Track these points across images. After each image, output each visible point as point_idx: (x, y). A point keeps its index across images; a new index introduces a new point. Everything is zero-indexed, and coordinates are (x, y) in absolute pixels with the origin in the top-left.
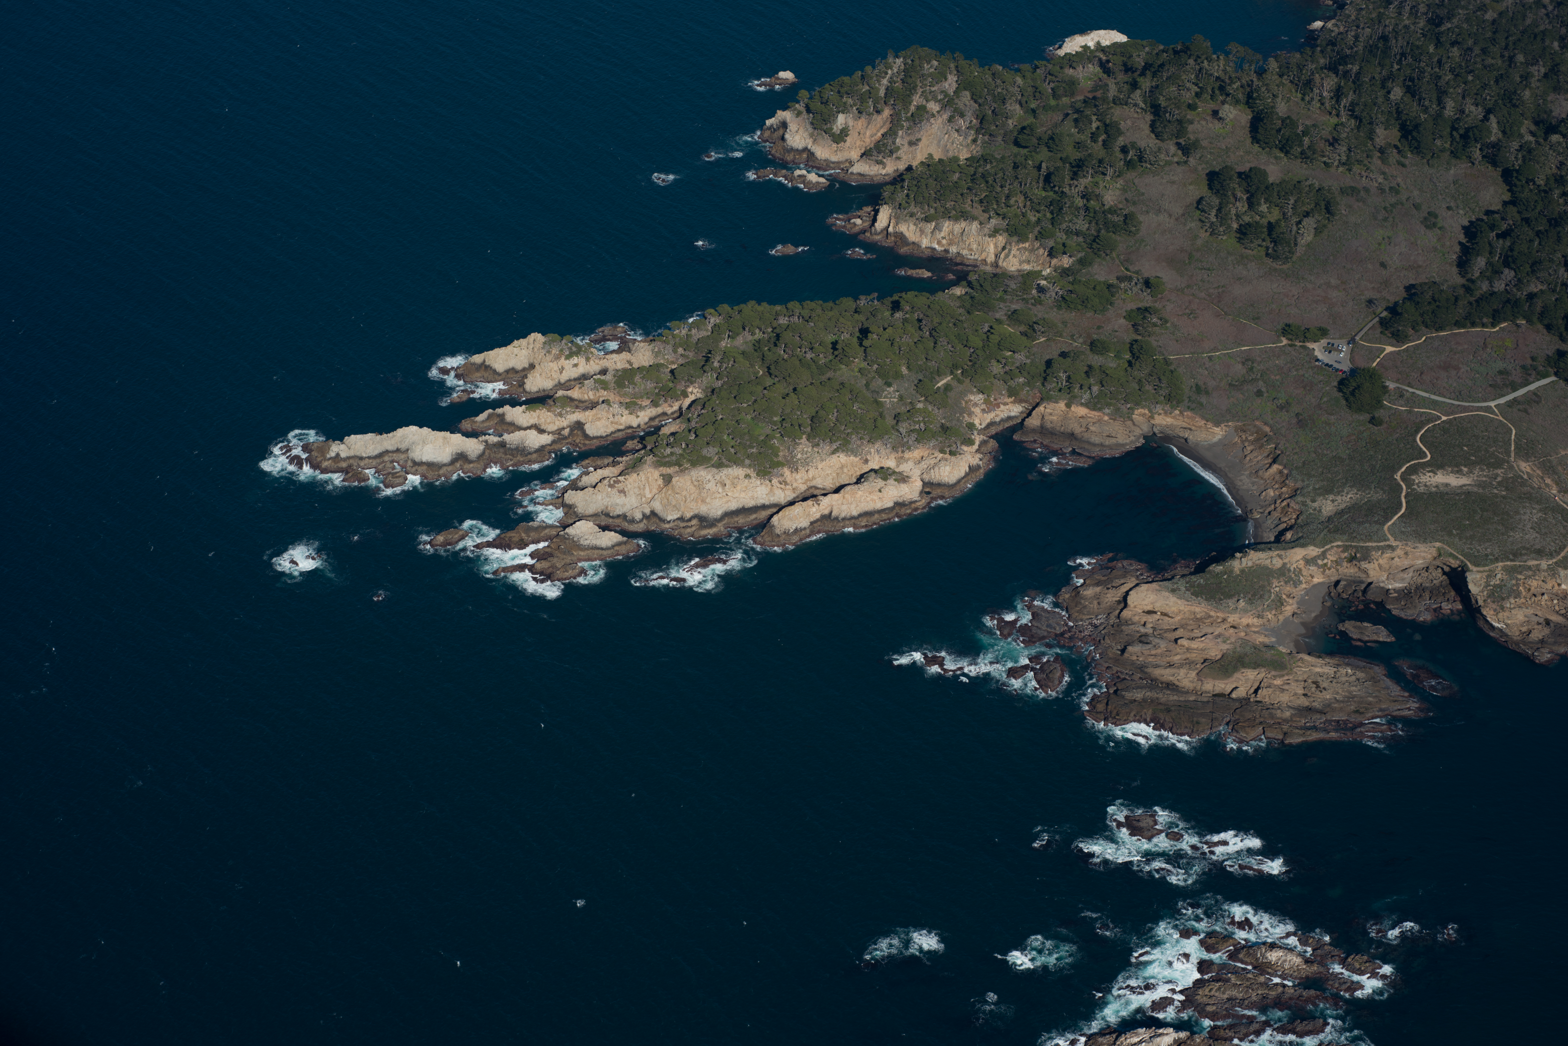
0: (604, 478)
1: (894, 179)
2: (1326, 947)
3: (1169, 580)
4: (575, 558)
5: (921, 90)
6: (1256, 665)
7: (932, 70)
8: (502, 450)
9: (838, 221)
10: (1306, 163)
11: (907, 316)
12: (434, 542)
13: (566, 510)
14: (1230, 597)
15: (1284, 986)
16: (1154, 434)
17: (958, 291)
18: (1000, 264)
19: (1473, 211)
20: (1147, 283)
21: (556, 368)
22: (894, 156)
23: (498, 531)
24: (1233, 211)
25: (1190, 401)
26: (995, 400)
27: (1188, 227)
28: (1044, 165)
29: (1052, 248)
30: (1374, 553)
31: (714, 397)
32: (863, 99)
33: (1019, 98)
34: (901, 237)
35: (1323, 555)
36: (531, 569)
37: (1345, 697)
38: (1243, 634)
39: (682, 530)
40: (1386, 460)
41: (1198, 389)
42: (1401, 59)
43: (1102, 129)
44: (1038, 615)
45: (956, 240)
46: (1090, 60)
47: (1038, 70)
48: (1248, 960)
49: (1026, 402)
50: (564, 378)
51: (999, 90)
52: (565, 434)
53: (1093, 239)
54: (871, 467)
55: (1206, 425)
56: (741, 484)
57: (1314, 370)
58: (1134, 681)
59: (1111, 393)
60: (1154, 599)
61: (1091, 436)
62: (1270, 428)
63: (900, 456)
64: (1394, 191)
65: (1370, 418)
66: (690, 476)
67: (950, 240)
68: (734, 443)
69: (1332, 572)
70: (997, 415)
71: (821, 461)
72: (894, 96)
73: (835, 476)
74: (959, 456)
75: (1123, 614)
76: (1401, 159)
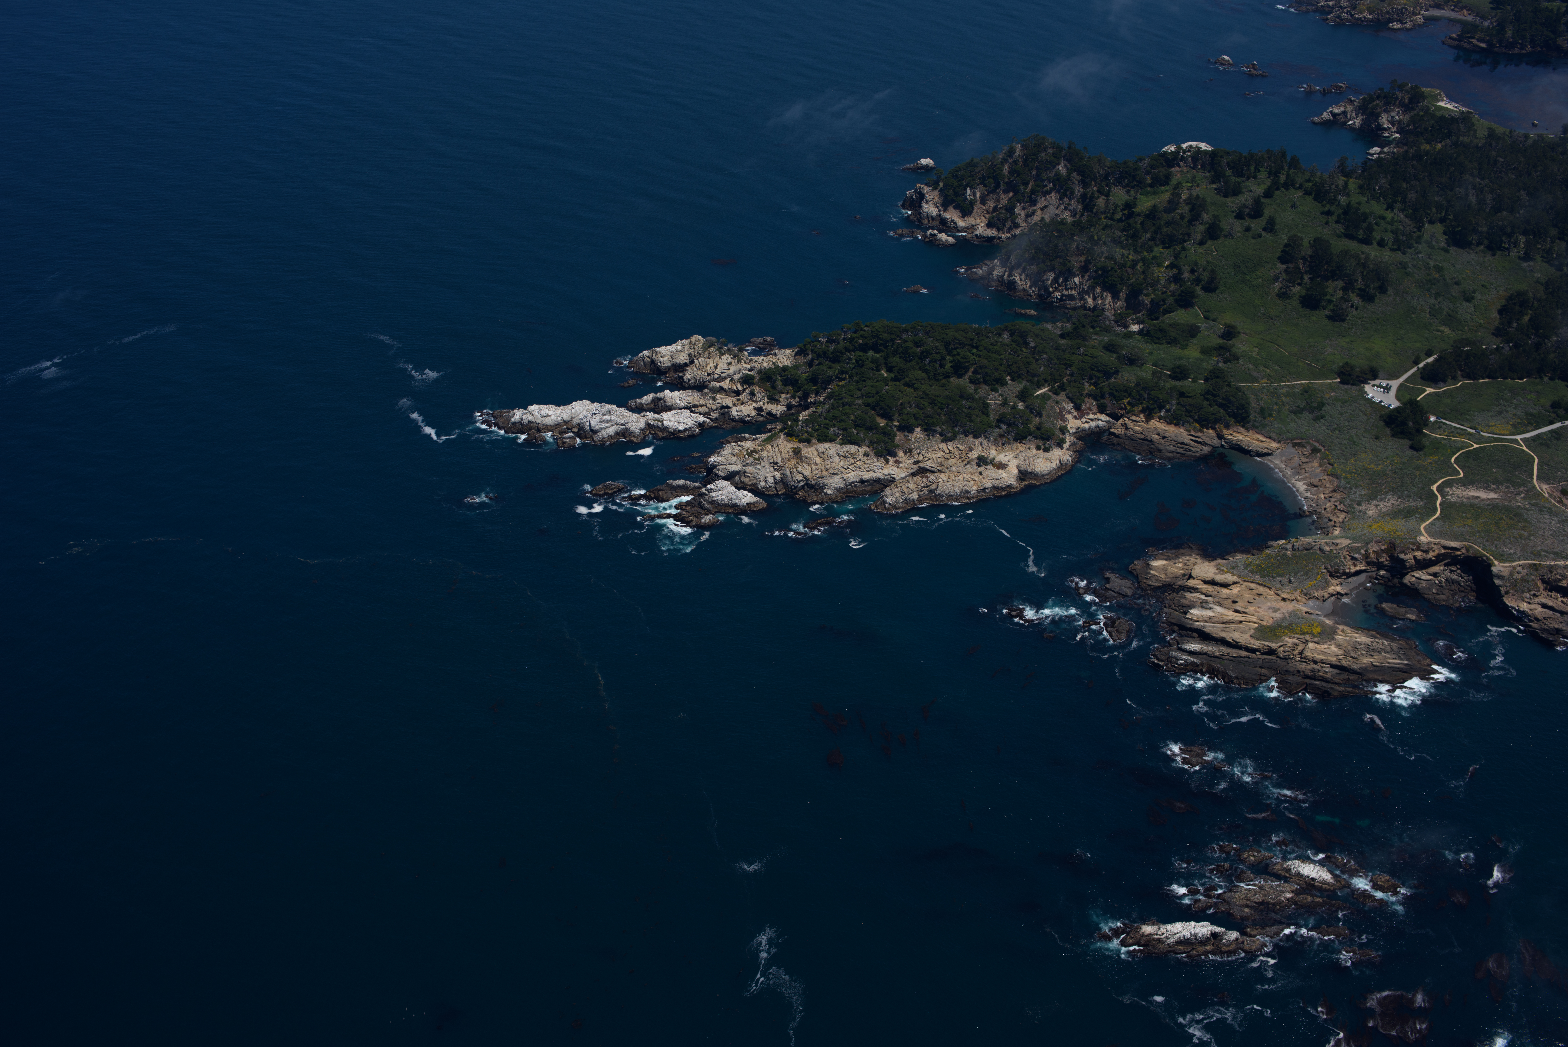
7: (1049, 156)
9: (962, 270)
12: (594, 492)
13: (708, 472)
14: (1283, 575)
16: (1222, 445)
18: (1097, 308)
21: (712, 365)
23: (647, 488)
25: (1256, 422)
26: (1086, 410)
36: (675, 517)
40: (1424, 474)
50: (717, 372)
52: (714, 415)
53: (1179, 292)
54: (975, 454)
55: (1268, 440)
56: (860, 460)
57: (1364, 402)
58: (1194, 638)
59: (1187, 411)
60: (1215, 573)
61: (1167, 444)
62: (1323, 446)
63: (1000, 448)
64: (1439, 269)
65: (1411, 442)
66: (817, 450)
67: (1055, 287)
68: (857, 426)
69: (1373, 562)
70: (1087, 422)
71: (932, 446)
72: (1015, 175)
73: (943, 460)
74: (1051, 452)
75: (1187, 584)
76: (1445, 246)
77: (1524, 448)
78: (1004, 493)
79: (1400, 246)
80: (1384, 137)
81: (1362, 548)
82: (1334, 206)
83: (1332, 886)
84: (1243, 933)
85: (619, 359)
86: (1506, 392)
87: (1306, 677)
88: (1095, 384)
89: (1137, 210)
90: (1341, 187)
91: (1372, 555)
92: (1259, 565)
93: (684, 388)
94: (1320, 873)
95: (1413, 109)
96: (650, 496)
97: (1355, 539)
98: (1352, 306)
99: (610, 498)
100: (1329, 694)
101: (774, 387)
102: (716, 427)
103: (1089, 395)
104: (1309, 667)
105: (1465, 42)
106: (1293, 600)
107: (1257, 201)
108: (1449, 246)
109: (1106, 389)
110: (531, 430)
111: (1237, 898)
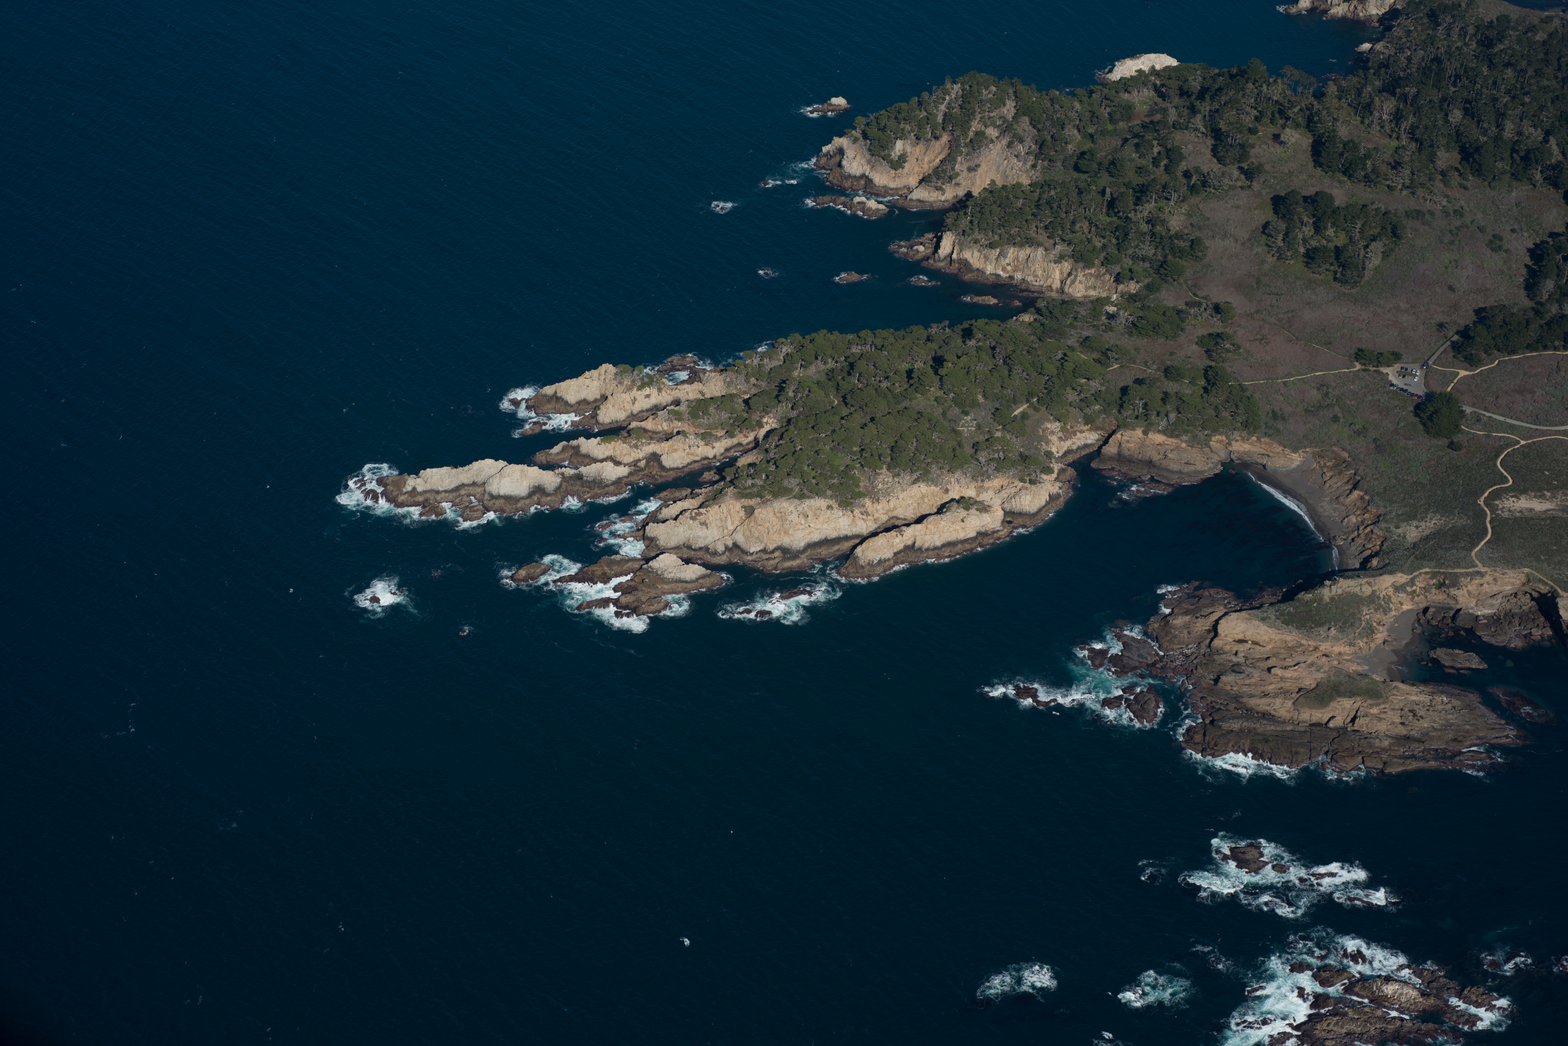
0: (685, 510)
1: (954, 205)
2: (1441, 980)
3: (1258, 608)
4: (659, 592)
5: (980, 116)
6: (1351, 694)
7: (990, 96)
8: (579, 482)
9: (901, 249)
10: (1370, 187)
11: (981, 344)
12: (516, 577)
13: (647, 542)
14: (1321, 625)
15: (1402, 1020)
16: (1232, 460)
17: (1027, 318)
18: (1066, 290)
19: (1537, 234)
20: (1217, 309)
21: (628, 399)
22: (953, 182)
23: (579, 565)
24: (1300, 236)
25: (1267, 427)
26: (1072, 427)
27: (1255, 252)
28: (1108, 191)
29: (1118, 274)
30: (1462, 579)
31: (791, 427)
32: (920, 126)
33: (1078, 122)
34: (965, 264)
35: (1412, 582)
36: (616, 602)
37: (1442, 725)
38: (1336, 663)
39: (765, 562)
40: (1468, 485)
41: (1275, 415)
42: (1455, 81)
43: (1164, 153)
44: (1128, 645)
45: (1021, 267)
46: (1145, 84)
47: (1094, 95)
48: (1364, 993)
49: (1102, 429)
50: (636, 408)
51: (1058, 116)
52: (641, 466)
53: (1160, 264)
54: (952, 496)
55: (1284, 451)
56: (823, 515)
57: (1389, 394)
59: (1188, 420)
60: (1244, 628)
61: (1169, 463)
62: (1348, 453)
63: (980, 484)
65: (1447, 441)
66: (773, 509)
67: (1015, 266)
68: (814, 474)
70: (1074, 443)
71: (902, 490)
73: (916, 506)
74: (1038, 484)
75: (1214, 643)
91: (1419, 592)
92: (1293, 615)
96: (583, 577)
106: (1336, 655)
108: (1465, 176)
110: (426, 501)
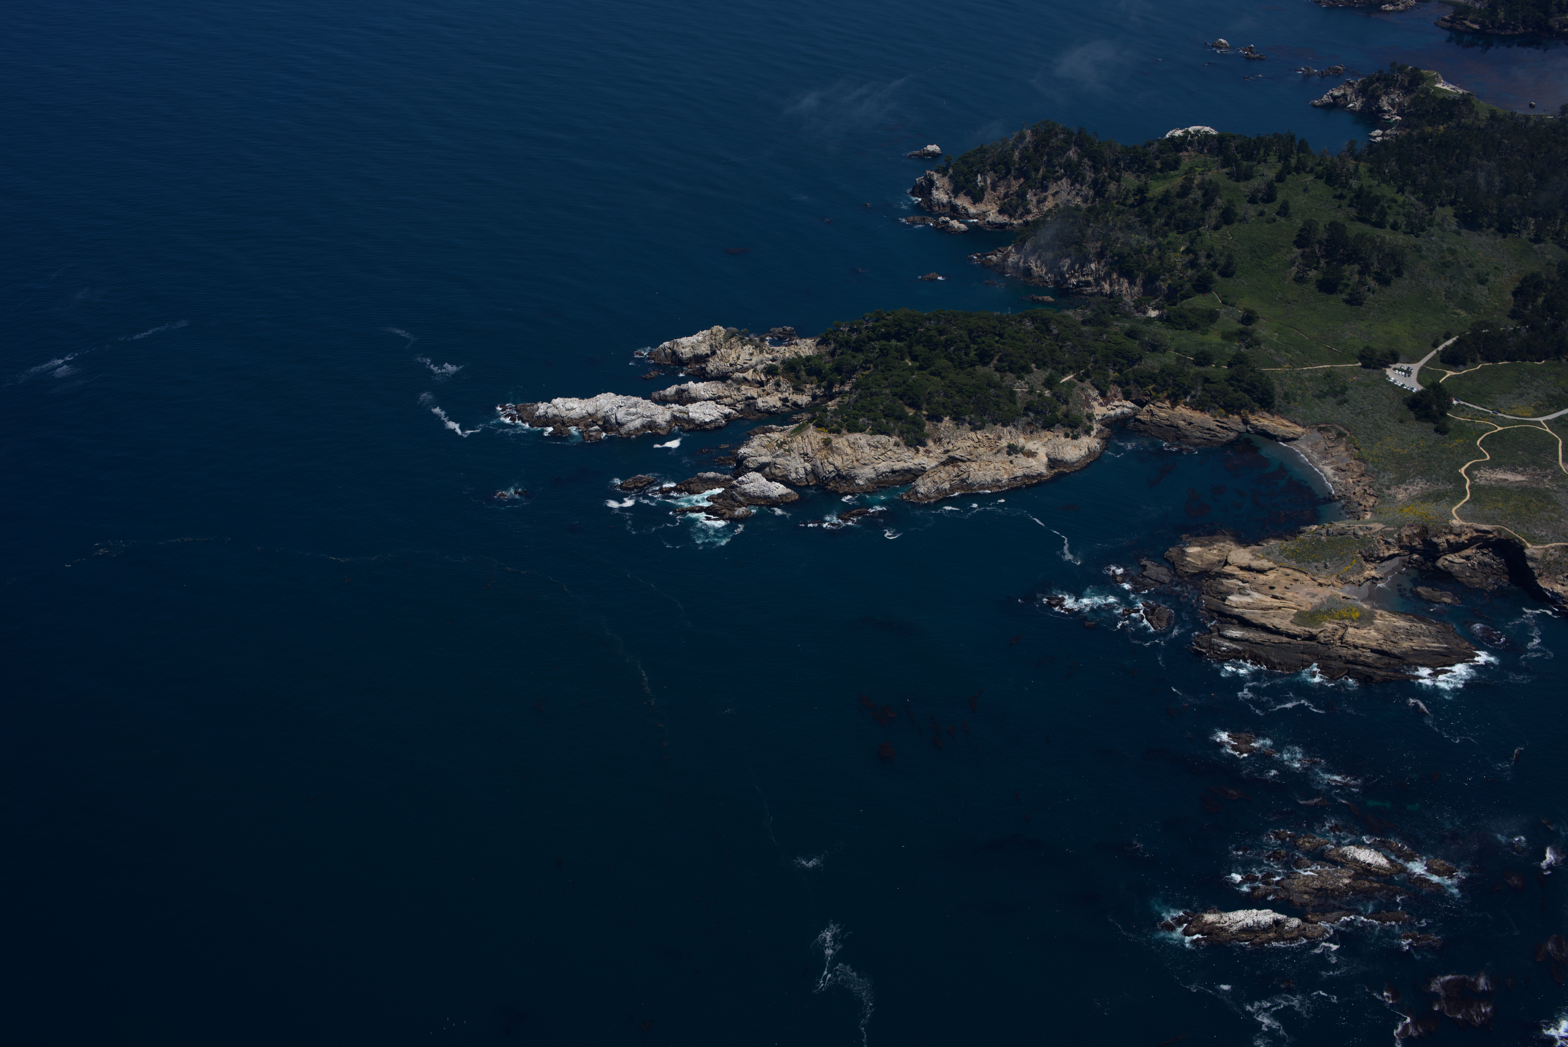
0: (772, 440)
6: (1341, 617)
9: (976, 257)
12: (624, 486)
14: (1318, 560)
16: (1248, 431)
18: (1114, 294)
21: (734, 355)
22: (1024, 210)
25: (1280, 407)
26: (1111, 397)
34: (1029, 270)
35: (1399, 531)
36: (708, 509)
40: (1452, 457)
41: (1286, 395)
45: (1077, 275)
49: (1137, 399)
50: (739, 363)
52: (739, 406)
53: (1196, 277)
54: (1004, 443)
55: (1293, 425)
56: (891, 450)
57: (1387, 386)
58: (1234, 624)
59: (1212, 396)
60: (1251, 560)
61: (1193, 430)
62: (1348, 430)
63: (1028, 436)
64: (1453, 252)
65: (1436, 426)
66: (848, 441)
67: (1071, 274)
68: (886, 416)
69: (1406, 546)
70: (1112, 409)
71: (961, 435)
72: (1026, 161)
73: (972, 448)
74: (1080, 440)
75: (1223, 570)
76: (1457, 228)
77: (1548, 430)
78: (1035, 481)
79: (1414, 229)
80: (1385, 119)
81: (1395, 532)
82: (1346, 190)
83: (1388, 871)
84: (1304, 920)
85: (639, 351)
86: (1526, 374)
87: (1348, 662)
88: (1120, 371)
89: (1149, 195)
90: (1352, 171)
91: (1405, 539)
92: (1294, 551)
93: (708, 380)
94: (1376, 858)
95: (1412, 91)
96: (681, 488)
97: (1387, 523)
98: (1369, 290)
99: (640, 492)
100: (1371, 679)
101: (798, 378)
102: (742, 417)
103: (1114, 382)
104: (1350, 652)
105: (1458, 24)
106: (1329, 585)
107: (1270, 186)
108: (1460, 229)
109: (1131, 376)
110: (556, 424)
111: (1296, 884)
